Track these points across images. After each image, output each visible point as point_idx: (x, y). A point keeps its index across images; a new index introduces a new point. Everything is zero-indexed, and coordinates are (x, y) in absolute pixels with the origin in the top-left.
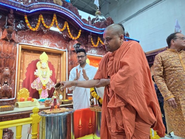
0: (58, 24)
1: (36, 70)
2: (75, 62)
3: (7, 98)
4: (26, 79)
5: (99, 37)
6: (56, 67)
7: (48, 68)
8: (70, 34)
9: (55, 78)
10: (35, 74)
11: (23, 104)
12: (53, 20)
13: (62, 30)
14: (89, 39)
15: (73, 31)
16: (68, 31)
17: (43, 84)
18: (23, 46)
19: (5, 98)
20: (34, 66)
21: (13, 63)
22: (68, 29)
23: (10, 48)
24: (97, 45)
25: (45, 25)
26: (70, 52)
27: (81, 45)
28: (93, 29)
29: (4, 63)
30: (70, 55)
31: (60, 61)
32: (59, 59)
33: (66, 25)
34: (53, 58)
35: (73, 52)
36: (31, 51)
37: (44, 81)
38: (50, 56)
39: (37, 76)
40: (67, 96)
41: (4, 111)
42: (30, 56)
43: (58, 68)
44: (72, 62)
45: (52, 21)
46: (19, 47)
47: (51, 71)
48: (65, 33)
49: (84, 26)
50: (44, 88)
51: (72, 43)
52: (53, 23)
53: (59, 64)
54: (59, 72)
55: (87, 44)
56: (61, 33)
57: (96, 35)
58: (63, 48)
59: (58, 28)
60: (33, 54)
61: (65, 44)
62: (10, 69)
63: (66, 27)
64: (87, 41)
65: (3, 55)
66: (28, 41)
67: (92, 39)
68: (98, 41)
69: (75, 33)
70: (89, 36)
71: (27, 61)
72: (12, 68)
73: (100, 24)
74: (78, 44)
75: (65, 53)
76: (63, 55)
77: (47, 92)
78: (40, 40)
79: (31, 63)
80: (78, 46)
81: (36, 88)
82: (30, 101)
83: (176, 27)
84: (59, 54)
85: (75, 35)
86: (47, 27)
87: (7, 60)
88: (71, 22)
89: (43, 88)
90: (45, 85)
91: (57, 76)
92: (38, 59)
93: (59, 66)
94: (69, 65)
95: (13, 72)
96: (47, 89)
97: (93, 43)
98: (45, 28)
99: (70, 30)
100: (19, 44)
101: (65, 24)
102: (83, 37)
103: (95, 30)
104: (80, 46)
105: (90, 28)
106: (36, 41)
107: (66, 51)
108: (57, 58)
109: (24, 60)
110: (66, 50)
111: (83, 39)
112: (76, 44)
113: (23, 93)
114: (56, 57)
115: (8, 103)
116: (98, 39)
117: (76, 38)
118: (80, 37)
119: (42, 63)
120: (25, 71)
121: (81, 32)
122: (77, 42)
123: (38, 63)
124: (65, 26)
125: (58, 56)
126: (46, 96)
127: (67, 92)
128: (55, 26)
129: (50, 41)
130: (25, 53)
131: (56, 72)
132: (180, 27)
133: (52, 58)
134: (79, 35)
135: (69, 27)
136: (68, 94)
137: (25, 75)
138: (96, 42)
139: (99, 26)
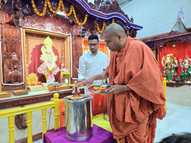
0: (65, 8)
1: (41, 55)
2: (79, 47)
3: (18, 83)
4: (31, 63)
5: (104, 22)
6: (60, 52)
7: (53, 54)
8: (76, 19)
9: (59, 63)
10: (41, 59)
11: (34, 88)
12: (60, 4)
13: (69, 15)
14: (95, 25)
15: (79, 15)
16: (74, 16)
17: (49, 69)
18: (26, 30)
19: (16, 83)
20: (38, 51)
21: (19, 48)
22: (74, 13)
23: (14, 32)
24: (103, 31)
25: (51, 10)
26: (74, 37)
27: (87, 31)
28: (100, 14)
29: (11, 49)
30: (74, 40)
31: (63, 45)
32: (62, 43)
33: (73, 9)
34: (57, 42)
35: (77, 37)
36: (34, 35)
37: (50, 66)
38: (53, 40)
39: (42, 61)
40: (72, 80)
41: (19, 95)
42: (34, 40)
43: (62, 53)
44: (77, 47)
45: (58, 5)
46: (23, 31)
47: (56, 56)
48: (71, 18)
49: (91, 11)
50: (51, 73)
51: (76, 27)
52: (59, 7)
53: (63, 48)
54: (63, 57)
55: (93, 30)
56: (67, 18)
57: (102, 20)
58: (67, 32)
59: (65, 13)
60: (37, 38)
61: (69, 28)
62: (17, 54)
63: (73, 12)
64: (93, 27)
65: (9, 40)
66: (31, 24)
67: (97, 24)
68: (104, 27)
69: (81, 19)
70: (96, 21)
71: (31, 45)
72: (19, 53)
73: (106, 8)
74: (83, 30)
75: (69, 37)
76: (67, 40)
77: (53, 76)
78: (44, 23)
79: (35, 47)
80: (84, 31)
81: (43, 72)
82: (41, 86)
83: (179, 12)
84: (63, 39)
85: (81, 20)
86: (54, 12)
87: (13, 45)
88: (76, 6)
89: (49, 73)
90: (51, 70)
91: (61, 61)
92: (41, 43)
93: (63, 51)
94: (73, 50)
95: (20, 57)
96: (54, 73)
97: (99, 29)
98: (52, 13)
99: (76, 15)
100: (23, 28)
101: (71, 8)
102: (89, 23)
103: (101, 15)
104: (85, 32)
105: (97, 13)
106: (40, 25)
107: (70, 36)
108: (61, 43)
109: (28, 44)
110: (70, 34)
111: (88, 25)
112: (81, 30)
113: (32, 78)
114: (59, 42)
115: (20, 88)
116: (104, 24)
117: (82, 24)
118: (86, 22)
119: (47, 48)
120: (30, 56)
121: (87, 17)
122: (83, 28)
123: (43, 47)
124: (71, 11)
125: (61, 40)
126: (53, 80)
127: (72, 77)
128: (62, 10)
129: (54, 24)
130: (28, 37)
131: (60, 57)
132: (183, 14)
133: (55, 42)
134: (85, 20)
135: (76, 12)
136: (73, 79)
137: (30, 60)
138: (101, 27)
139: (105, 10)
